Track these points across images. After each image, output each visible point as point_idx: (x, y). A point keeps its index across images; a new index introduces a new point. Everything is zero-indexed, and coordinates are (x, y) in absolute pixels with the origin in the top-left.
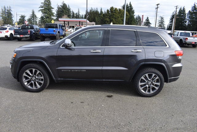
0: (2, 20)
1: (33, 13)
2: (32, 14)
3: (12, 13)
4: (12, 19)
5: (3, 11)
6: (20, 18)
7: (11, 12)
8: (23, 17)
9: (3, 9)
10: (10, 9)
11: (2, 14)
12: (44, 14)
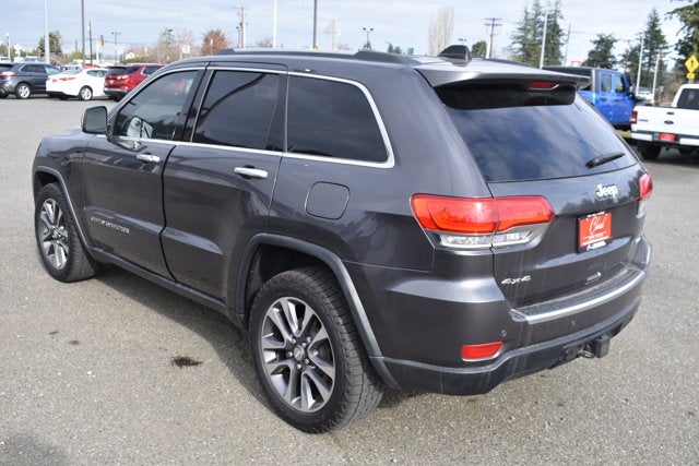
0: (521, 53)
1: (654, 23)
2: (646, 28)
3: (561, 27)
4: (559, 54)
5: (530, 17)
6: (593, 47)
7: (559, 21)
8: (605, 44)
9: (529, 11)
10: (557, 11)
11: (523, 29)
12: (692, 30)
